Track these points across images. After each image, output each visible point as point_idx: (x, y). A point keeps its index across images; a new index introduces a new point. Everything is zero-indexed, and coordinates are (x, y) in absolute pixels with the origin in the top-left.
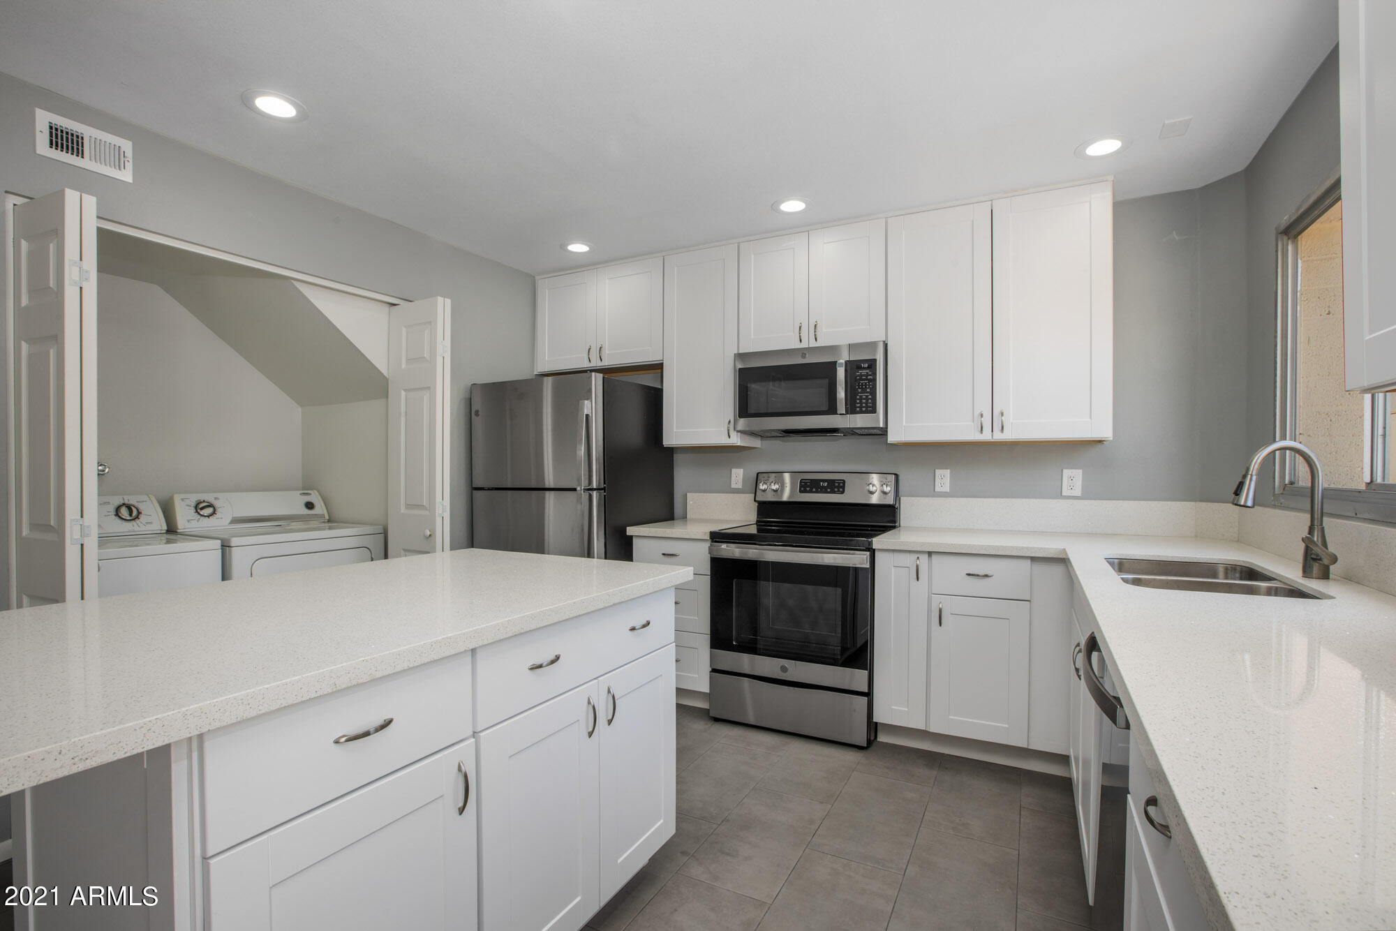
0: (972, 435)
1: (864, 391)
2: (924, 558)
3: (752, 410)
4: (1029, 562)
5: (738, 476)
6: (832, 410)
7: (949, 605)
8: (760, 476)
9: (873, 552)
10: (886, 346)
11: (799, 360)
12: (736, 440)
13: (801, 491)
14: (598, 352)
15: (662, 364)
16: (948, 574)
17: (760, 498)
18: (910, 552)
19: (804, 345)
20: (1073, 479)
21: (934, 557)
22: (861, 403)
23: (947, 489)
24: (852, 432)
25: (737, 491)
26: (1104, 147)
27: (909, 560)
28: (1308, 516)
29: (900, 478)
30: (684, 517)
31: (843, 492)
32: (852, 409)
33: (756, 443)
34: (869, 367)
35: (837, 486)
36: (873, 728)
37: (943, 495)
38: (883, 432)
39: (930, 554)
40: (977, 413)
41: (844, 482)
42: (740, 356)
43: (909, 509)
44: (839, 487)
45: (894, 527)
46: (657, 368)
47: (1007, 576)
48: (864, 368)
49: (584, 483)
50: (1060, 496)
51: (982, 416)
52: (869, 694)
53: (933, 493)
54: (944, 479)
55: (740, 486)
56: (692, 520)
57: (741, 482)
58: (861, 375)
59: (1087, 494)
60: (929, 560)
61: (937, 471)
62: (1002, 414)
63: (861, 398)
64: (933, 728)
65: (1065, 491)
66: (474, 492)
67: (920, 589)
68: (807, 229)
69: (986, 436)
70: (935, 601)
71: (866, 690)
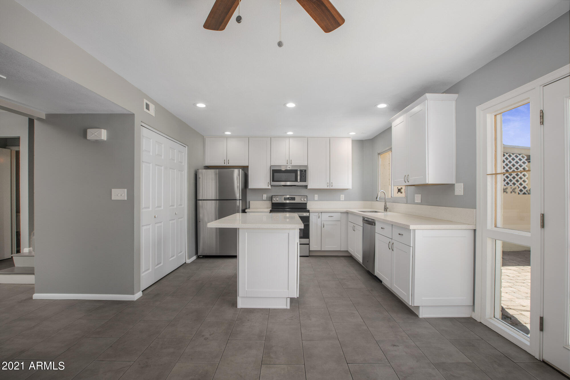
0: (326, 187)
1: (303, 177)
2: (320, 214)
3: (275, 180)
4: (340, 213)
5: (265, 196)
6: (296, 180)
7: (325, 223)
8: (273, 196)
9: (310, 213)
10: (308, 166)
11: (287, 169)
12: (270, 187)
13: (284, 200)
14: (227, 161)
15: (248, 166)
16: (325, 216)
17: (273, 202)
18: (317, 212)
19: (288, 165)
20: (342, 197)
21: (322, 213)
22: (303, 180)
23: (317, 199)
24: (300, 186)
25: (264, 200)
26: (353, 134)
27: (317, 214)
29: (308, 197)
30: (249, 208)
31: (295, 200)
32: (301, 181)
33: (272, 188)
34: (305, 171)
36: (310, 251)
37: (317, 201)
38: (307, 186)
39: (321, 212)
40: (327, 182)
41: (295, 198)
42: (271, 166)
44: (294, 199)
46: (247, 168)
47: (337, 216)
49: (238, 198)
50: (340, 200)
53: (314, 200)
54: (316, 197)
55: (265, 199)
56: (251, 208)
57: (267, 198)
58: (303, 173)
59: (345, 200)
60: (321, 214)
61: (315, 195)
62: (332, 183)
63: (303, 179)
64: (322, 250)
65: (341, 200)
66: (198, 201)
67: (319, 220)
68: (289, 137)
69: (329, 188)
70: (323, 222)
71: (309, 243)
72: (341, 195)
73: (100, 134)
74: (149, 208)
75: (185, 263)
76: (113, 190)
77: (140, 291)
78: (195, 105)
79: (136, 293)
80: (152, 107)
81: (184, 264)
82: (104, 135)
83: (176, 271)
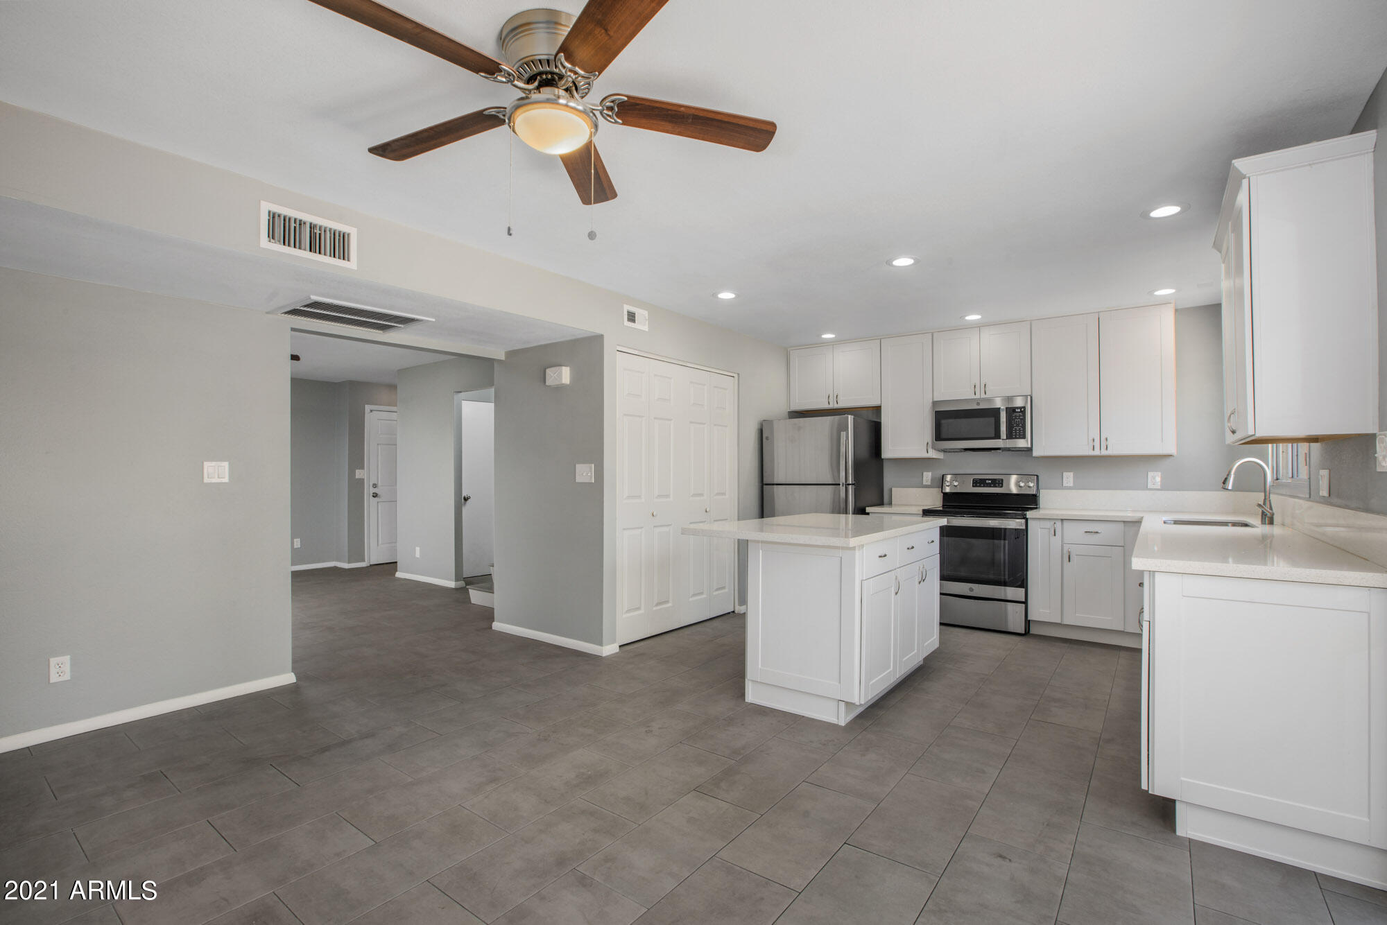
0: (1086, 451)
1: (1018, 425)
2: (1059, 524)
3: (943, 436)
4: (1122, 524)
5: (927, 477)
6: (997, 436)
7: (1075, 550)
8: (943, 478)
9: (1027, 520)
10: (1031, 397)
11: (975, 407)
12: (933, 454)
13: (973, 486)
14: (835, 398)
15: (880, 407)
16: (1073, 532)
17: (944, 491)
18: (1049, 520)
19: (977, 396)
20: (1155, 478)
21: (1065, 522)
22: (1016, 433)
23: (1071, 484)
24: (1008, 450)
25: (933, 487)
26: (1166, 292)
27: (1049, 524)
28: (1263, 494)
29: (1040, 478)
30: (890, 504)
31: (1002, 486)
32: (1010, 436)
33: (940, 456)
34: (1021, 411)
35: (997, 483)
36: (1028, 623)
37: (1069, 488)
38: (1030, 450)
39: (1062, 520)
40: (1091, 439)
41: (1002, 480)
42: (935, 403)
43: (1045, 497)
44: (999, 484)
45: (1036, 508)
46: (877, 409)
47: (1109, 533)
48: (1018, 412)
49: (843, 480)
50: (1146, 488)
51: (1094, 440)
52: (1025, 603)
53: (1062, 487)
54: (1069, 478)
55: (929, 483)
56: (895, 505)
57: (932, 480)
58: (1016, 416)
59: (1165, 487)
60: (1062, 524)
61: (1064, 473)
62: (1107, 439)
63: (1016, 430)
64: (1066, 622)
65: (1150, 486)
66: (765, 486)
67: (1056, 541)
68: (978, 326)
69: (1097, 452)
70: (1066, 548)
71: (1024, 600)
72: (1150, 474)
73: (560, 375)
74: (639, 497)
75: (734, 612)
76: (577, 466)
77: (614, 641)
78: (715, 295)
79: (606, 645)
80: (641, 314)
81: (729, 613)
82: (564, 375)
83: (705, 623)
